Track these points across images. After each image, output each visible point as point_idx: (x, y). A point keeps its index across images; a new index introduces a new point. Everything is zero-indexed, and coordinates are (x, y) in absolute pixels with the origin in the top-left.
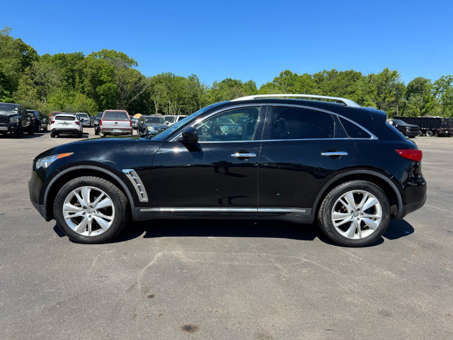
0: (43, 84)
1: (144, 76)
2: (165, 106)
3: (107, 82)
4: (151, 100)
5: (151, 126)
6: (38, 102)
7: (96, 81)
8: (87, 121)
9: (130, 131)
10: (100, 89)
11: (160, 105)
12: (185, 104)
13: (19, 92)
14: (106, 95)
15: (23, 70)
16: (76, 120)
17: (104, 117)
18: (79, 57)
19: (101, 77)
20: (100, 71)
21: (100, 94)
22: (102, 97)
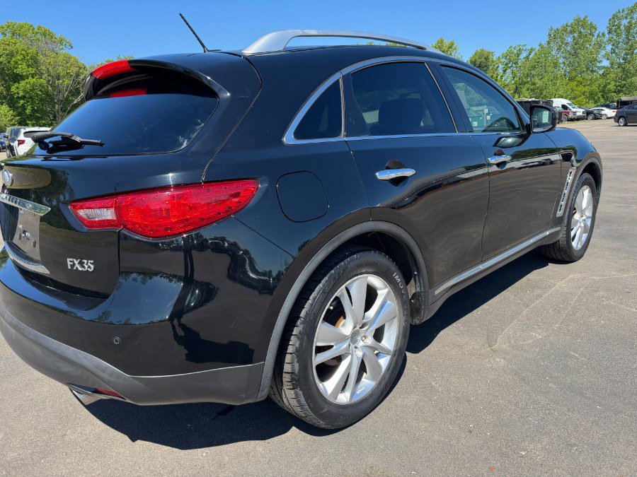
1: (83, 64)
3: (28, 76)
7: (10, 76)
10: (19, 89)
14: (29, 98)
19: (16, 68)
20: (14, 59)
21: (18, 97)
22: (22, 102)
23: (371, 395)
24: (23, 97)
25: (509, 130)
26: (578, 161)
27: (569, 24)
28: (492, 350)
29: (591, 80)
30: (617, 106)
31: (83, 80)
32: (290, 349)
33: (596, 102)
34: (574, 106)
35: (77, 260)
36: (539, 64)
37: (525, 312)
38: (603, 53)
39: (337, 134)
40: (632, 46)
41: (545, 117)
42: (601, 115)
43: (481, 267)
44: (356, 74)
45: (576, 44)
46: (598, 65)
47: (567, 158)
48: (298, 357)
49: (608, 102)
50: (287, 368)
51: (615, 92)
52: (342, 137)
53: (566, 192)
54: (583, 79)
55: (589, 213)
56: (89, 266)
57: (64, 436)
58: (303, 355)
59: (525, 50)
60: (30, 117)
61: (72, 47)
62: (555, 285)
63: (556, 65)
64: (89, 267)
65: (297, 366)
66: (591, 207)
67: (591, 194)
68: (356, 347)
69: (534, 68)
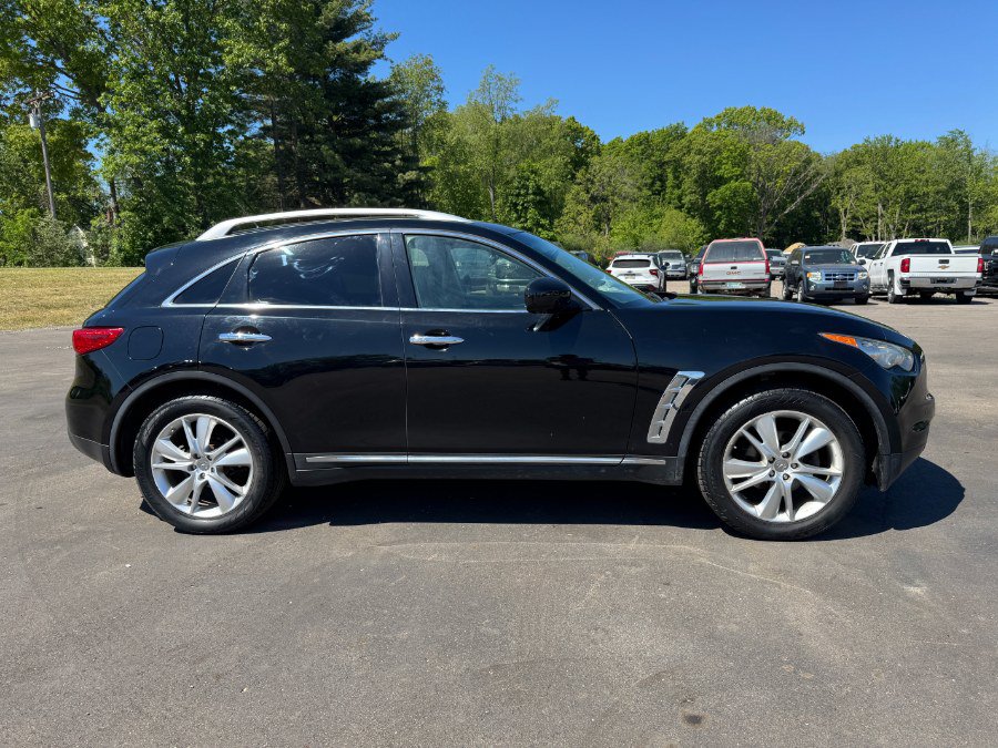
0: (605, 200)
1: (818, 155)
2: (866, 220)
3: (731, 178)
4: (832, 209)
5: (818, 270)
6: (594, 234)
7: (709, 180)
8: (680, 266)
9: (764, 285)
10: (715, 197)
11: (854, 218)
12: (926, 211)
13: (565, 218)
14: (726, 207)
15: (573, 177)
16: (652, 267)
17: (709, 257)
18: (678, 133)
19: (719, 169)
20: (718, 158)
21: (714, 208)
22: (719, 213)
61: (804, 132)
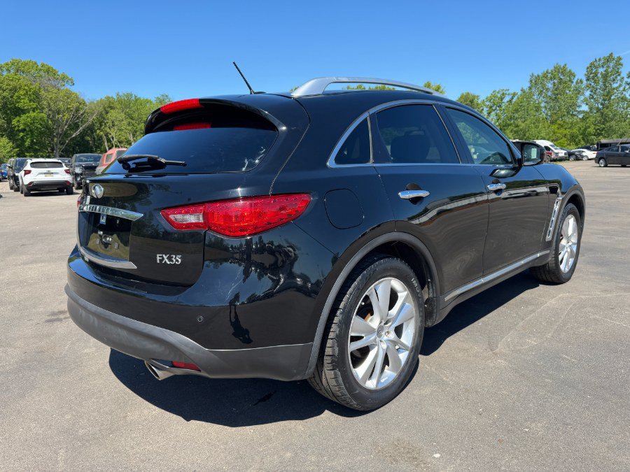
1: (84, 100)
3: (29, 109)
7: (11, 110)
10: (18, 122)
14: (29, 131)
16: (65, 168)
19: (19, 102)
20: (16, 94)
21: (18, 130)
22: (21, 134)
23: (392, 385)
24: (23, 130)
25: (503, 164)
26: (563, 193)
27: (550, 71)
28: (494, 353)
29: (572, 123)
30: (598, 148)
31: (82, 114)
32: (331, 335)
33: (577, 144)
34: (556, 147)
35: (166, 255)
36: (522, 106)
37: (521, 324)
38: (582, 98)
39: (367, 160)
40: (609, 92)
41: (534, 153)
42: (583, 157)
43: (482, 281)
44: (379, 113)
45: (556, 90)
46: (577, 109)
47: (553, 190)
48: (338, 341)
49: (588, 145)
50: (328, 351)
51: (595, 135)
52: (370, 164)
53: (554, 219)
54: (564, 122)
55: (574, 240)
56: (177, 259)
57: (125, 417)
58: (342, 340)
59: (509, 94)
60: (29, 149)
61: (74, 84)
62: (546, 302)
63: (538, 109)
64: (177, 261)
65: (337, 349)
66: (576, 234)
67: (575, 223)
68: (381, 341)
69: (517, 111)
